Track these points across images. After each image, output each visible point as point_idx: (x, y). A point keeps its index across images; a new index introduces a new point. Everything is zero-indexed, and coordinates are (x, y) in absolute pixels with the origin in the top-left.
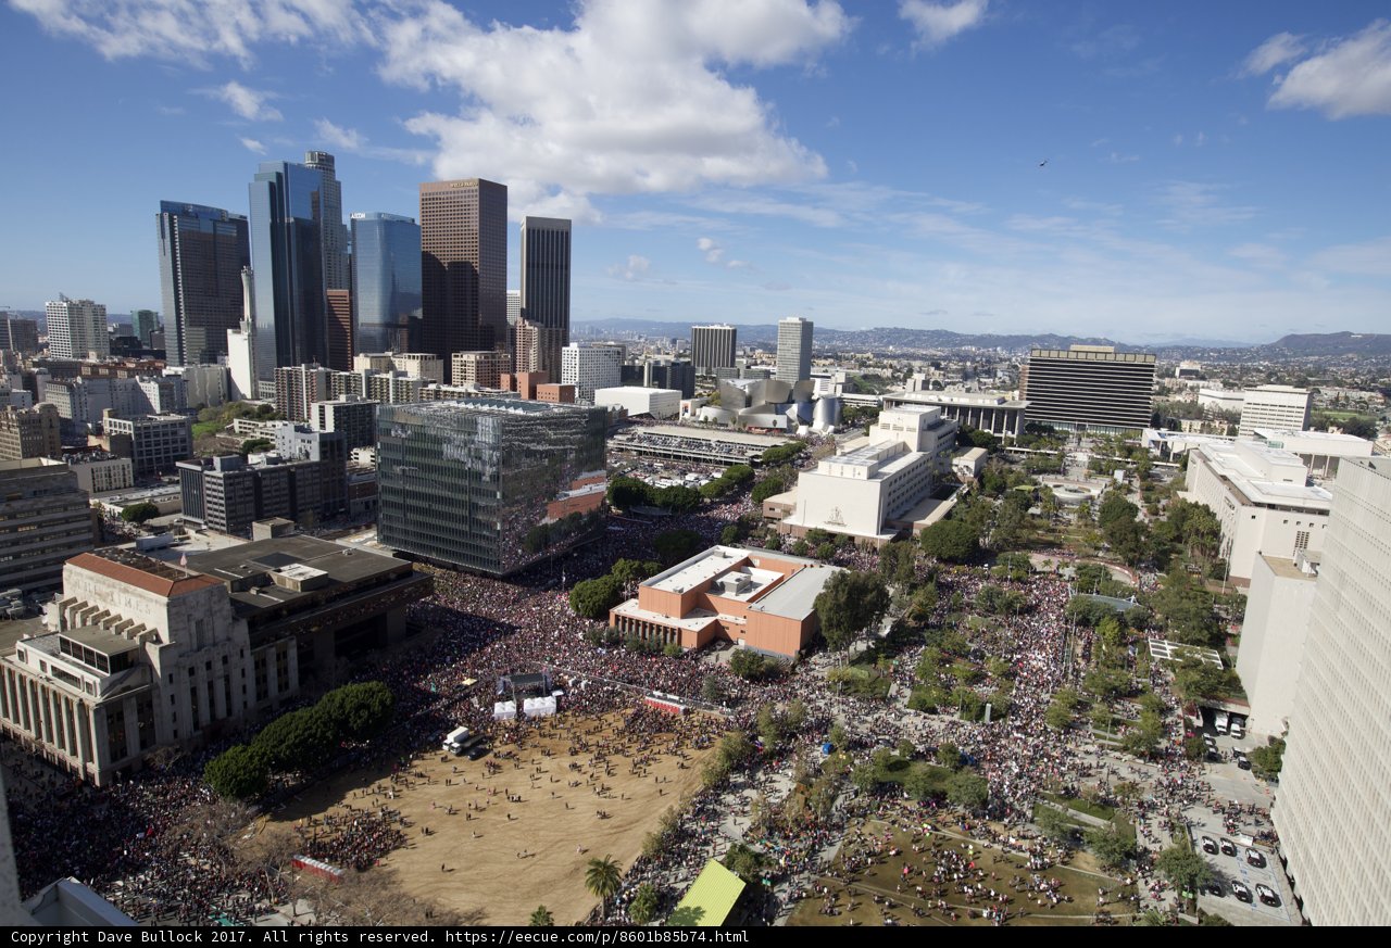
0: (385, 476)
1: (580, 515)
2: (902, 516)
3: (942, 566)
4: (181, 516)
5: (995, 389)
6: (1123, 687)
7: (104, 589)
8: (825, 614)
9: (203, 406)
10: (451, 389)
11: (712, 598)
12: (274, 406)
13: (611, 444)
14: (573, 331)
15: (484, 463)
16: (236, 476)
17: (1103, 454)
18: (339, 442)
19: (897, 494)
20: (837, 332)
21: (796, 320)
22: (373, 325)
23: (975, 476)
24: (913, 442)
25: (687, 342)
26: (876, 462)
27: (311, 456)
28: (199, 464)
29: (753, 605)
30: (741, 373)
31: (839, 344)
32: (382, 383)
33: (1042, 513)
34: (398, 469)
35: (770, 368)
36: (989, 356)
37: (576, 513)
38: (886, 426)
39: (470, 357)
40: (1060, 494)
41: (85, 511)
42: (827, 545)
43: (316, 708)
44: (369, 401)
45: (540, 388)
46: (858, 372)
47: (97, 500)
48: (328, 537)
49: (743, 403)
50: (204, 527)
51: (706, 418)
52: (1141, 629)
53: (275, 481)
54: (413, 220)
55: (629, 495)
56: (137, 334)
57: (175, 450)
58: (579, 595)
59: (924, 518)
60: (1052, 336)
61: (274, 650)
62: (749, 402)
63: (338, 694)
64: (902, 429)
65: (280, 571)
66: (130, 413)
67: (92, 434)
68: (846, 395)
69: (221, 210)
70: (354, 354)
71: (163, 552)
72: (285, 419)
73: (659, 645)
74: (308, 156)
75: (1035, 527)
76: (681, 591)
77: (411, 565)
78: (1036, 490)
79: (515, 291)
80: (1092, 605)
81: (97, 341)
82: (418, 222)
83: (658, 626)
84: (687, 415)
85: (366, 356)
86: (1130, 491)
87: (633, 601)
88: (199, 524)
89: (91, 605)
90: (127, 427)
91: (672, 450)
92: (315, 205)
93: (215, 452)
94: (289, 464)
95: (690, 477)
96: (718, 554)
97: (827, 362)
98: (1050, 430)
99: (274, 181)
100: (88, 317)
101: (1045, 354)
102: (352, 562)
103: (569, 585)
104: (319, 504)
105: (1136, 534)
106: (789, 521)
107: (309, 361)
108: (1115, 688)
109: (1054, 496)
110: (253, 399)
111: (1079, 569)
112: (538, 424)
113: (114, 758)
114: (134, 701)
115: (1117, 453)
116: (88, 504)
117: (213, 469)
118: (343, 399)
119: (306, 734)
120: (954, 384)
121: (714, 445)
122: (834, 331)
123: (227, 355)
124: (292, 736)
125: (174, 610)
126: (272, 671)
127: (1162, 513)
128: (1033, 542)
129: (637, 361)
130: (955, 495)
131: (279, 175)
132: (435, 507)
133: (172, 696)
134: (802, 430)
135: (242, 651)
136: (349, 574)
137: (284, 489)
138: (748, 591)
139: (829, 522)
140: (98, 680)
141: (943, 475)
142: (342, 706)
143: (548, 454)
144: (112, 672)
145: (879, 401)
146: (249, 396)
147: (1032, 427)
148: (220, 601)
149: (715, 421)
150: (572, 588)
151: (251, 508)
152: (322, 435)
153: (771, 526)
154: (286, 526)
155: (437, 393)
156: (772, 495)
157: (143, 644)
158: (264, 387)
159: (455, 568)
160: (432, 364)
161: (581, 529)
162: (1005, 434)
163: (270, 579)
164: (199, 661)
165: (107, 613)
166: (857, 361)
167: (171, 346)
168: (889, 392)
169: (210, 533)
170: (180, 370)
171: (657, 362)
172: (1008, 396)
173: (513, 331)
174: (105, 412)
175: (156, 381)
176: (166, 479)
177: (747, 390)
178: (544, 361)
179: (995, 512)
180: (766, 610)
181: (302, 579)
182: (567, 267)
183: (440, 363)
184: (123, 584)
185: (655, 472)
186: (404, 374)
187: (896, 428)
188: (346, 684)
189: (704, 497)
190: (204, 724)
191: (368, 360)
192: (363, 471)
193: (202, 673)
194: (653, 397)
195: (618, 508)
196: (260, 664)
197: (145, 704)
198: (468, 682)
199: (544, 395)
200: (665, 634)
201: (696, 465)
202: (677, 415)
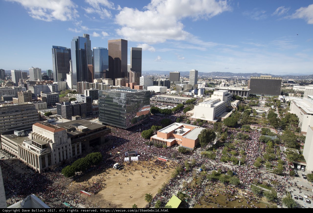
0: (100, 106)
1: (143, 116)
2: (219, 116)
3: (228, 128)
4: (57, 115)
5: (241, 86)
6: (273, 158)
7: (41, 131)
8: (200, 139)
9: (61, 91)
10: (115, 87)
11: (174, 135)
12: (76, 91)
13: (151, 99)
14: (142, 73)
15: (122, 103)
16: (68, 106)
17: (269, 102)
18: (90, 99)
19: (218, 111)
20: (204, 73)
21: (194, 70)
22: (98, 72)
23: (237, 107)
24: (222, 99)
25: (168, 76)
26: (213, 103)
27: (84, 102)
28: (61, 103)
29: (184, 136)
30: (181, 83)
31: (204, 76)
32: (100, 85)
33: (253, 116)
34: (103, 105)
35: (188, 81)
36: (240, 78)
37: (143, 115)
38: (215, 95)
39: (119, 79)
40: (258, 111)
41: (37, 114)
42: (201, 123)
43: (85, 158)
44: (97, 89)
45: (135, 86)
46: (208, 82)
47: (39, 111)
48: (88, 120)
49: (181, 90)
50: (62, 117)
51: (173, 93)
52: (278, 144)
53: (76, 107)
54: (107, 49)
55: (155, 111)
56: (48, 75)
57: (56, 100)
58: (143, 134)
59: (224, 117)
60: (256, 73)
61: (76, 145)
62: (183, 89)
63: (90, 155)
64: (219, 96)
65: (78, 127)
66: (46, 92)
67: (38, 97)
68: (206, 88)
69: (65, 47)
70: (94, 79)
71: (53, 123)
72: (79, 94)
73: (162, 145)
74: (84, 35)
75: (252, 119)
76: (167, 133)
77: (106, 126)
78: (252, 110)
79: (129, 64)
80: (265, 138)
81: (39, 76)
82: (108, 49)
83: (162, 141)
84: (168, 92)
85: (96, 79)
86: (275, 111)
87: (156, 135)
88: (61, 117)
89: (38, 134)
90: (45, 95)
91: (165, 100)
92: (85, 46)
93: (64, 101)
94: (79, 103)
95: (169, 107)
96: (175, 124)
97: (201, 80)
98: (255, 96)
99: (77, 41)
100: (38, 71)
101: (254, 78)
102: (93, 125)
103: (141, 131)
104: (86, 112)
105: (277, 121)
106: (192, 117)
107: (84, 80)
108: (271, 158)
109: (256, 112)
110: (72, 89)
111: (262, 129)
112: (134, 95)
113: (43, 167)
114: (47, 155)
115: (272, 101)
116: (37, 112)
117: (63, 104)
118: (91, 89)
119: (83, 163)
120: (232, 85)
121: (175, 99)
122: (203, 73)
123: (66, 79)
124: (80, 164)
125: (55, 135)
126: (76, 149)
127: (283, 116)
128: (251, 122)
129: (157, 80)
130: (232, 111)
131: (77, 39)
132: (111, 113)
133: (55, 154)
134: (195, 96)
135: (69, 145)
136: (92, 128)
137: (78, 109)
138: (182, 133)
139: (202, 117)
140: (40, 150)
141: (229, 106)
142: (91, 157)
143: (137, 101)
144: (42, 149)
145: (213, 89)
146: (71, 88)
147: (251, 95)
148: (65, 134)
149: (175, 94)
150: (142, 132)
151: (71, 113)
152: (87, 97)
153: (188, 118)
154: (79, 117)
155: (112, 87)
156: (188, 111)
157: (49, 143)
158: (74, 86)
159: (116, 127)
160: (111, 81)
161: (144, 118)
162: (244, 97)
163: (75, 129)
164: (60, 147)
165: (41, 136)
166: (208, 79)
167: (55, 77)
168: (216, 87)
169: (63, 119)
170: (57, 83)
171: (162, 80)
172: (245, 88)
173: (129, 73)
174: (41, 92)
175: (52, 85)
176: (54, 107)
177: (182, 87)
178: (136, 80)
179: (242, 115)
180: (187, 138)
181: (82, 129)
182: (141, 59)
183: (113, 81)
184: (45, 129)
185: (161, 105)
186: (105, 83)
187: (217, 95)
188: (92, 152)
189: (172, 111)
190: (62, 161)
191: (97, 80)
192: (96, 105)
193: (61, 149)
194: (161, 88)
195: (153, 114)
196: (73, 148)
197: (49, 156)
198: (119, 153)
199: (136, 88)
200: (163, 143)
201: (170, 104)
202: (166, 92)
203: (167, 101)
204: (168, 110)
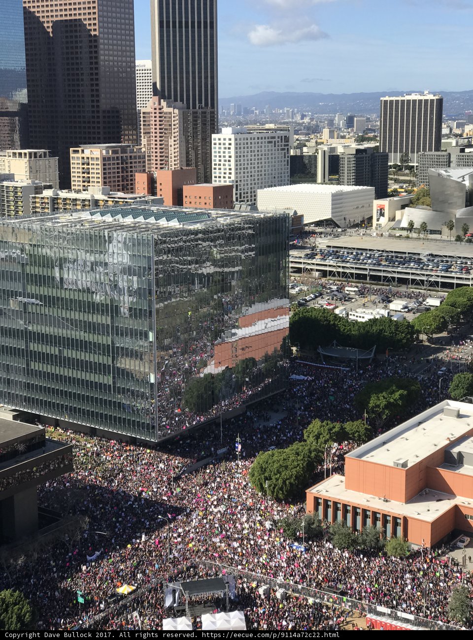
1: (250, 363)
11: (446, 475)
15: (120, 292)
25: (372, 119)
30: (454, 159)
39: (94, 152)
45: (187, 190)
49: (461, 201)
55: (315, 332)
58: (263, 470)
73: (377, 540)
76: (404, 465)
77: (43, 432)
79: (146, 60)
83: (374, 513)
84: (384, 221)
87: (336, 478)
91: (368, 267)
95: (397, 305)
96: (449, 413)
103: (249, 454)
121: (425, 260)
129: (306, 150)
132: (68, 353)
149: (424, 227)
155: (54, 200)
159: (92, 433)
160: (42, 162)
161: (257, 379)
171: (333, 149)
177: (467, 184)
178: (187, 153)
183: (54, 161)
185: (347, 299)
186: (10, 177)
189: (419, 332)
194: (337, 197)
195: (301, 349)
198: (124, 589)
199: (193, 201)
200: (385, 525)
201: (403, 289)
202: (371, 218)
203: (382, 274)
204: (393, 328)
